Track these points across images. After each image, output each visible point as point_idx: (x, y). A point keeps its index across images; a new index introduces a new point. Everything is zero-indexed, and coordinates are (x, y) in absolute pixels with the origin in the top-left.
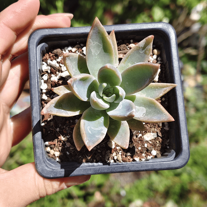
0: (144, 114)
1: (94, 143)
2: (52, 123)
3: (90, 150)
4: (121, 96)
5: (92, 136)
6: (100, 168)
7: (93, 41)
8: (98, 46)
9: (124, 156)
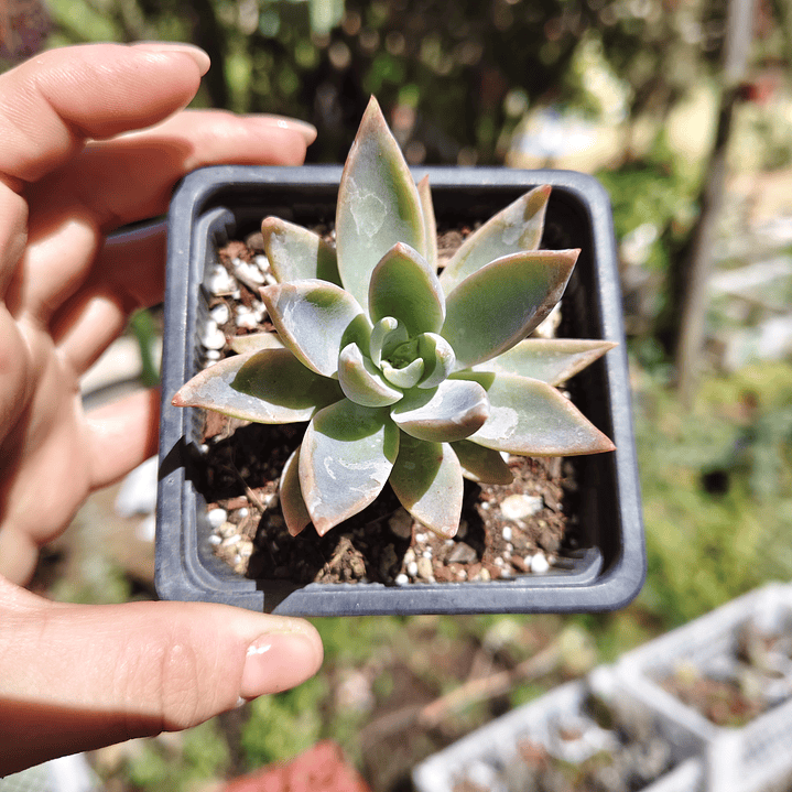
0: (512, 428)
1: (339, 510)
2: (229, 450)
3: (322, 532)
4: (442, 359)
5: (335, 486)
6: (359, 596)
7: (360, 186)
8: (375, 206)
9: (440, 564)
